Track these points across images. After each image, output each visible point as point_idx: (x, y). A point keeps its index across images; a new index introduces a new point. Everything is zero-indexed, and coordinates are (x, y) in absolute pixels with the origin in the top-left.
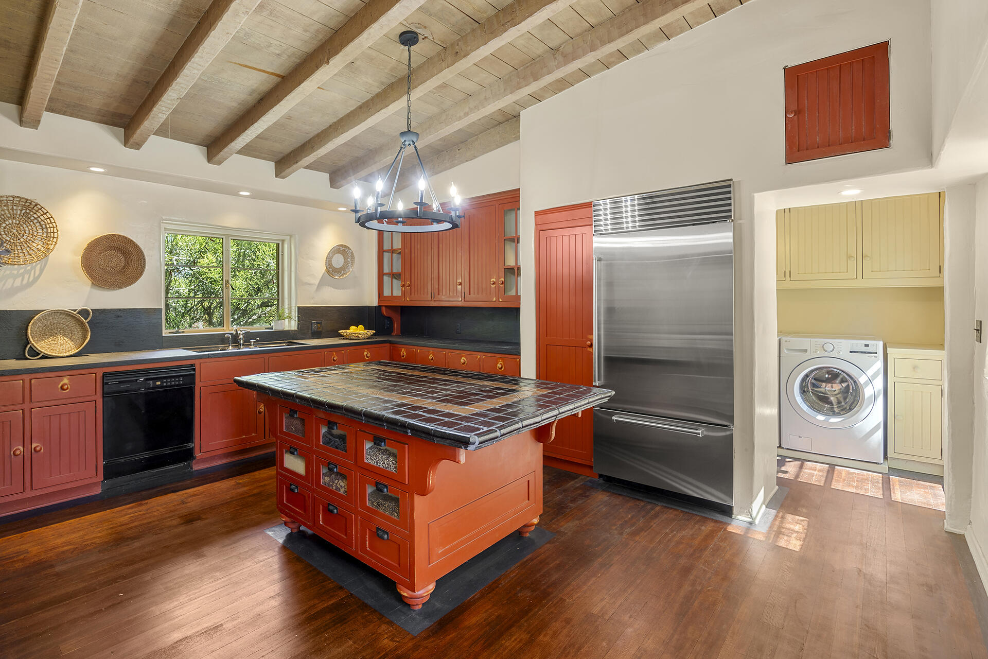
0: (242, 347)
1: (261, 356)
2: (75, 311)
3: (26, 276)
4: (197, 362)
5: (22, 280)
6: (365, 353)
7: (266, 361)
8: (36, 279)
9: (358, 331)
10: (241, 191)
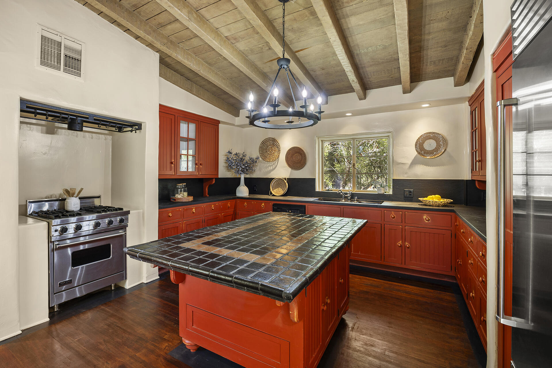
0: (349, 201)
1: (340, 206)
2: (283, 178)
3: (274, 166)
4: (306, 204)
5: (273, 167)
6: (425, 217)
7: (342, 210)
8: (276, 166)
9: (434, 199)
10: (347, 113)
